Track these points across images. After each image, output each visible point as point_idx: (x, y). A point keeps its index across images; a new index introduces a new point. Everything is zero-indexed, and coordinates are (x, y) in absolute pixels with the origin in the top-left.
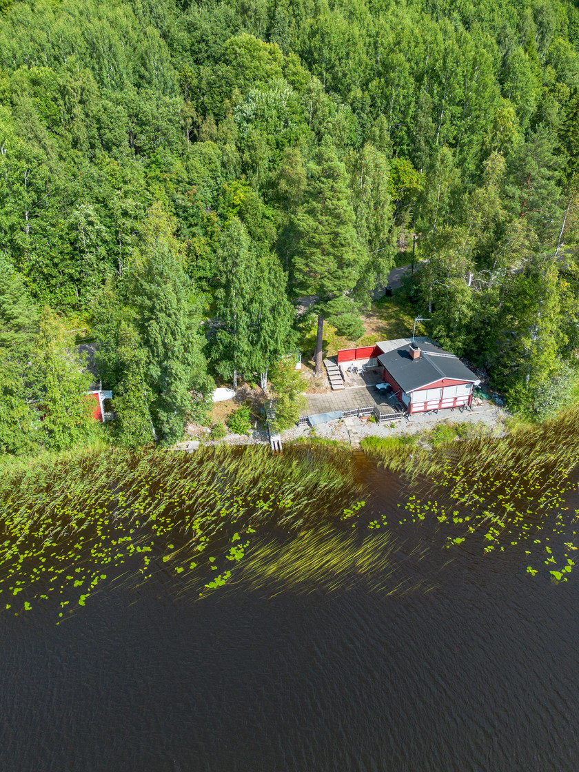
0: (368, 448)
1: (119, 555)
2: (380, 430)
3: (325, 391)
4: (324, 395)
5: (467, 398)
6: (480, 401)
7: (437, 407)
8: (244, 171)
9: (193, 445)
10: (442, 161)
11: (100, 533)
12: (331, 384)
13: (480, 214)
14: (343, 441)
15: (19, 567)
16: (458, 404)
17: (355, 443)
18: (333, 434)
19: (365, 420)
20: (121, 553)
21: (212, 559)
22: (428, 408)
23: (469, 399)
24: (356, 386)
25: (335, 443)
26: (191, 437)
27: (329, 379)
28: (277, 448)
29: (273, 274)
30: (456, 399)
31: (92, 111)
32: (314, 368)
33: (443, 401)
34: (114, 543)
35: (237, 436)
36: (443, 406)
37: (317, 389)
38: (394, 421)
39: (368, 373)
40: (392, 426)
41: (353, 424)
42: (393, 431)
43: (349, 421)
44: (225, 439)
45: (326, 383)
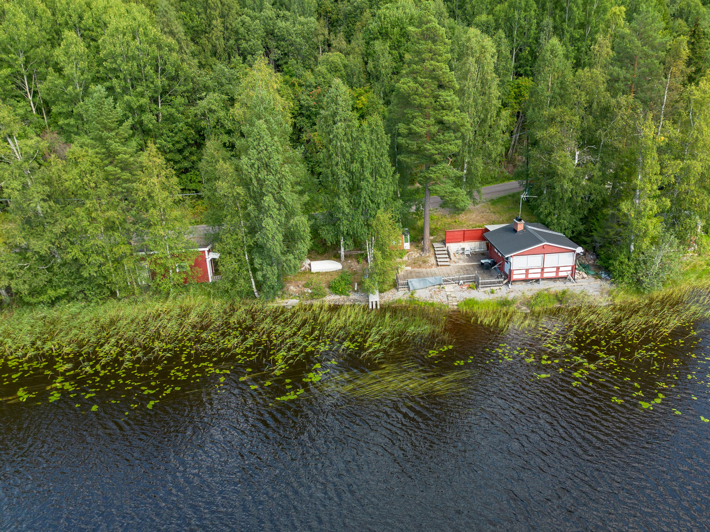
0: (464, 309)
1: (197, 375)
2: (481, 295)
3: (431, 267)
4: (428, 270)
5: (570, 268)
6: (585, 276)
7: (538, 276)
8: (368, 80)
9: (292, 302)
10: (552, 51)
11: (183, 359)
12: (437, 261)
13: (583, 93)
14: (441, 304)
15: (98, 379)
16: (561, 274)
17: (453, 304)
18: (432, 297)
19: (465, 287)
20: (199, 373)
21: (288, 381)
22: (530, 276)
23: (572, 270)
24: (462, 263)
25: (432, 304)
26: (291, 296)
27: (436, 258)
28: (374, 307)
29: (374, 135)
30: (558, 268)
31: (231, 24)
32: (423, 249)
33: (545, 270)
34: (195, 366)
35: (337, 297)
36: (546, 275)
37: (423, 265)
38: (494, 288)
39: (476, 254)
40: (492, 292)
41: (453, 290)
42: (492, 296)
43: (449, 288)
44: (324, 299)
45: (432, 260)
